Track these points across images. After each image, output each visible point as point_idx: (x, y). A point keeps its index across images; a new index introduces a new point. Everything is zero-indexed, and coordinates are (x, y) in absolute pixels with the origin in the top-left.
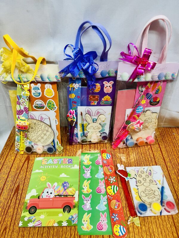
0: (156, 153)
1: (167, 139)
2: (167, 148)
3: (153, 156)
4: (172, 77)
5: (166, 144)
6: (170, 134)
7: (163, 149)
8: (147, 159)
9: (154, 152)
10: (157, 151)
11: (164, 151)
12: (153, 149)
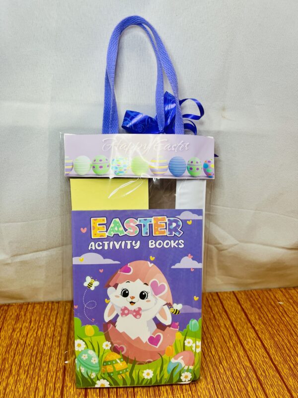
0: (255, 355)
1: (270, 316)
2: (276, 339)
3: (248, 364)
5: (270, 329)
6: (273, 303)
7: (269, 341)
8: (238, 374)
9: (249, 353)
10: (255, 349)
11: (271, 346)
12: (245, 343)
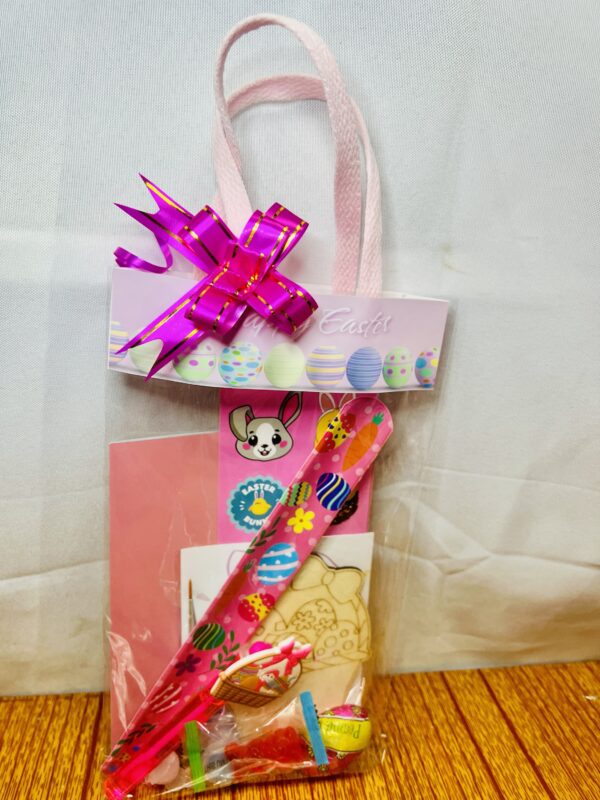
4: (419, 377)
